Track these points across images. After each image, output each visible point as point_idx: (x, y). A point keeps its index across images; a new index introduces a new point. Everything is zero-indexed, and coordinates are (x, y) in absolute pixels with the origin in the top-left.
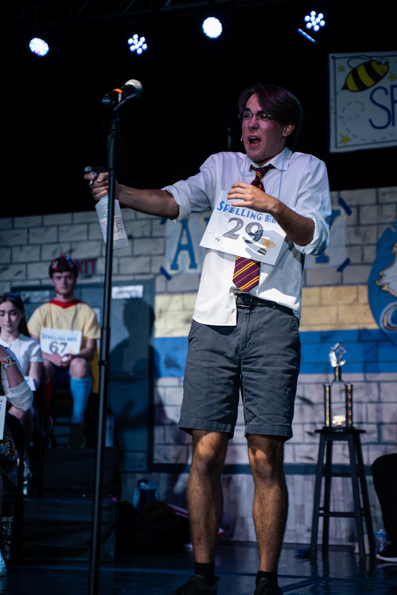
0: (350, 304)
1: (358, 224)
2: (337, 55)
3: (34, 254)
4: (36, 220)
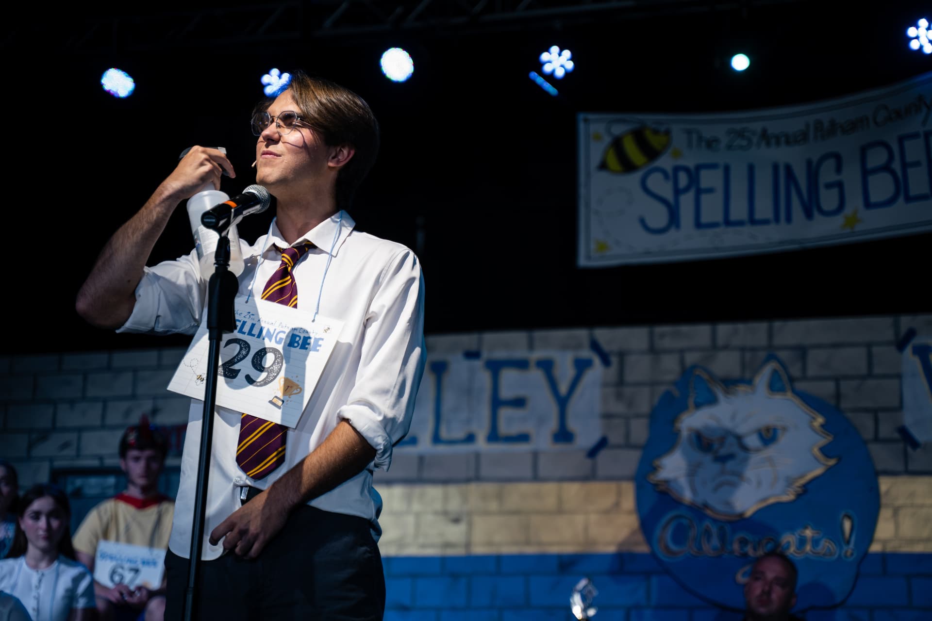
0: (607, 512)
1: (621, 382)
2: (591, 116)
3: (93, 415)
4: (100, 358)
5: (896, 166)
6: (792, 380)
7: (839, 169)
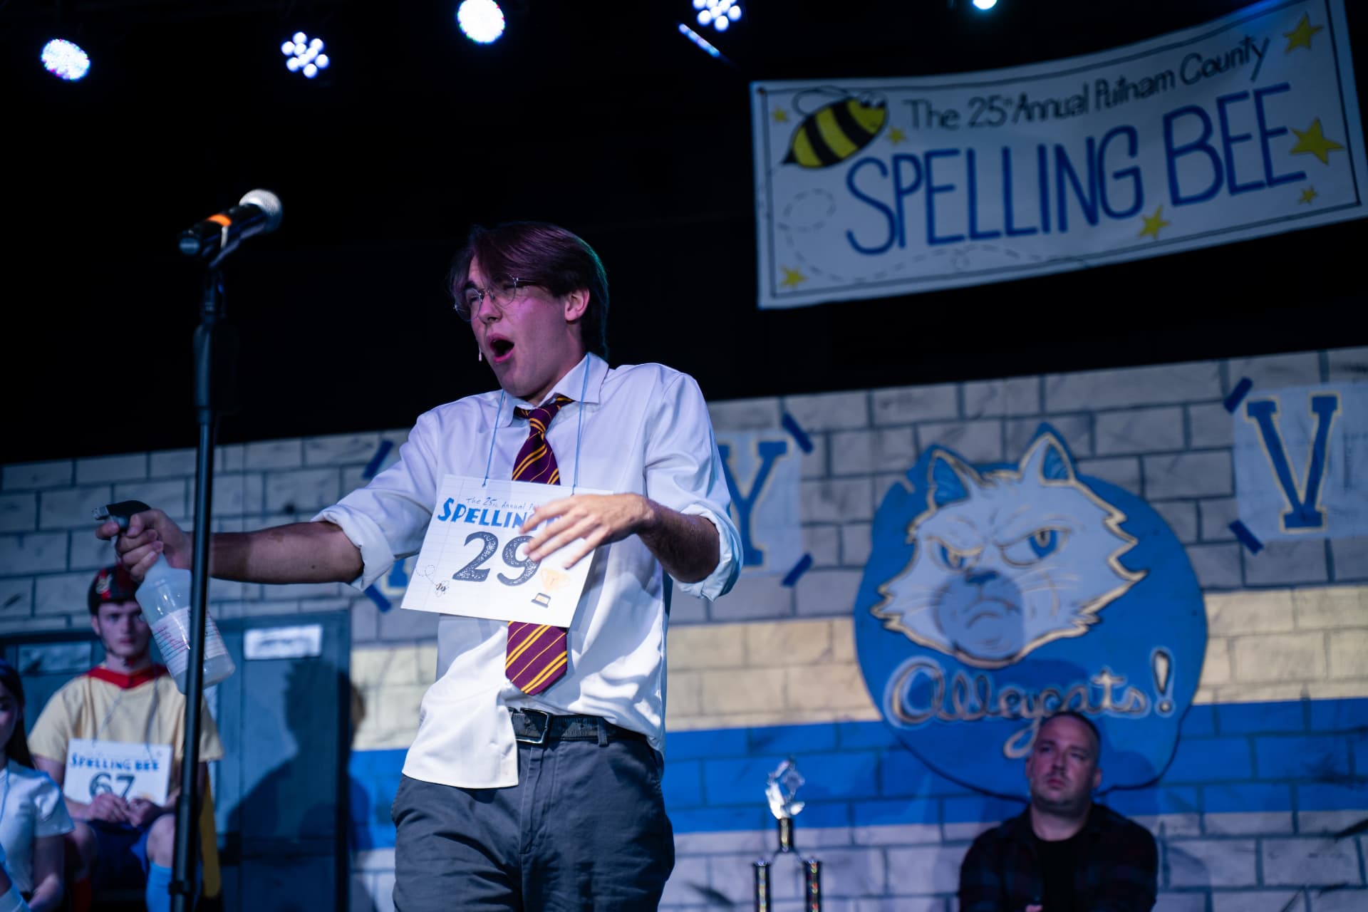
0: (815, 663)
1: (828, 474)
2: (769, 86)
3: (53, 554)
4: (59, 470)
5: (1216, 141)
6: (1075, 460)
7: (1133, 151)
